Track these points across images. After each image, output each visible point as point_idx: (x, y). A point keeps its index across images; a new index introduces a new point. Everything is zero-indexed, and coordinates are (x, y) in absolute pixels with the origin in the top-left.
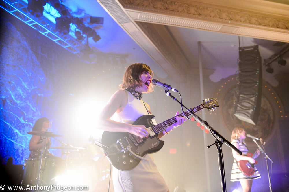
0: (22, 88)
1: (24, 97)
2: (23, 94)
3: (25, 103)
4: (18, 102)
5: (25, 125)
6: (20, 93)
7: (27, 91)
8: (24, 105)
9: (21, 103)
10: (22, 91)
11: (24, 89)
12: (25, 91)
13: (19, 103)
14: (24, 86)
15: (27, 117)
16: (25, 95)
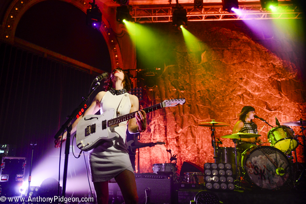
0: (255, 80)
1: (261, 87)
2: (259, 85)
3: (265, 93)
4: (257, 94)
5: (272, 114)
6: (256, 85)
7: (263, 81)
8: (264, 94)
9: (260, 94)
10: (257, 82)
11: (258, 80)
12: (260, 81)
13: (259, 95)
14: (258, 77)
15: (273, 106)
16: (262, 85)
